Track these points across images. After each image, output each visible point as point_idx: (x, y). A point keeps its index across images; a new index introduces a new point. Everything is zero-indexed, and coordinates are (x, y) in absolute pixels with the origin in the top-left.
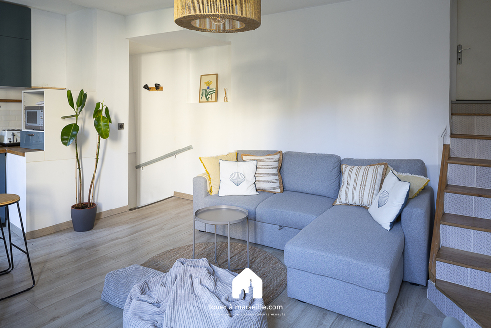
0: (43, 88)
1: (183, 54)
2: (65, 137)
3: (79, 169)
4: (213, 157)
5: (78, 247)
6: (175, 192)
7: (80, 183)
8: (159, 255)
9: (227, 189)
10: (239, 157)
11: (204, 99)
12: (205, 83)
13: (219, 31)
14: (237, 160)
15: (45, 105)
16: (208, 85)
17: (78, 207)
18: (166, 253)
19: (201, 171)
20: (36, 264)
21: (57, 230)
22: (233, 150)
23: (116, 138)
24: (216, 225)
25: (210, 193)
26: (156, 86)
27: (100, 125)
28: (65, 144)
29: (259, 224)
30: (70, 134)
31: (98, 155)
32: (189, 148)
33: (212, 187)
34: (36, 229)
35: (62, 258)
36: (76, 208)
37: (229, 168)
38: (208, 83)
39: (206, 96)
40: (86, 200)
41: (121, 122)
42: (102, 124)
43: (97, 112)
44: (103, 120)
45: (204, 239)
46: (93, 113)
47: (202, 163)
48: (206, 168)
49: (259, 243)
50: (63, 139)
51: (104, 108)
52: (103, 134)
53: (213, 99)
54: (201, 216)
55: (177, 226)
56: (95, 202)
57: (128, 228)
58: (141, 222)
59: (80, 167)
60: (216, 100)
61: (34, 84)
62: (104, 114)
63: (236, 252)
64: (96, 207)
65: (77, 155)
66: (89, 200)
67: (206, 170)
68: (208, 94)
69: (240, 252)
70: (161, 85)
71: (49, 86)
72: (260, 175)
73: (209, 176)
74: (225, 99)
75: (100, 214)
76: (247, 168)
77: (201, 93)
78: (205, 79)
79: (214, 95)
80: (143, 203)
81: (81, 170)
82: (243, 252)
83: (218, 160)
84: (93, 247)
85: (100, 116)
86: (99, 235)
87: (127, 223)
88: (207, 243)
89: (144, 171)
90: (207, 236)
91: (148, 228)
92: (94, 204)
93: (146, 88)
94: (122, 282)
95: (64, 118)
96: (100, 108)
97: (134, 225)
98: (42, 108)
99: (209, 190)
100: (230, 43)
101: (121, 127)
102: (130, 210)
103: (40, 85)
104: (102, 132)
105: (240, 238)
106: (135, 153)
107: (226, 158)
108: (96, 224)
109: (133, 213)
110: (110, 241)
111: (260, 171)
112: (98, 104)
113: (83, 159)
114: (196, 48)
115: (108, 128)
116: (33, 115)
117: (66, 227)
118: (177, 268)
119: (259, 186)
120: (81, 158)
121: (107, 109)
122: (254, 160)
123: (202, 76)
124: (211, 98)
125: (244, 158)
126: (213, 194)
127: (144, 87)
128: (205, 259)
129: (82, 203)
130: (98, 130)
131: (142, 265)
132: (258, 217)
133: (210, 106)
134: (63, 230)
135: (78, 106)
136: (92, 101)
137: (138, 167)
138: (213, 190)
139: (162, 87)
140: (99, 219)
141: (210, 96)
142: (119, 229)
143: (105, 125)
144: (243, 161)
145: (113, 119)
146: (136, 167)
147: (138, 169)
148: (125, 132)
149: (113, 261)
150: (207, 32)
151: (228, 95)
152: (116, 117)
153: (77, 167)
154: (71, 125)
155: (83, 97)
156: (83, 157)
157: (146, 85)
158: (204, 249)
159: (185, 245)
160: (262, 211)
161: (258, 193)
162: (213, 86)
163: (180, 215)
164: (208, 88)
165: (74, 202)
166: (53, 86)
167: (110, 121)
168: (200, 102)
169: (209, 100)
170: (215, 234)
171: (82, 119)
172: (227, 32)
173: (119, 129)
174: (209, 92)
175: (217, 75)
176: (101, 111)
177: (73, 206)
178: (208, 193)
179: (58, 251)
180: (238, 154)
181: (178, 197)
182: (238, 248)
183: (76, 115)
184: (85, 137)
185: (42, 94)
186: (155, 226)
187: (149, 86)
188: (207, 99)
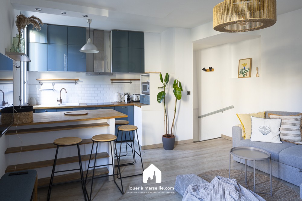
0: (150, 73)
1: (227, 47)
2: (159, 98)
3: (166, 116)
4: (247, 114)
5: (165, 158)
6: (222, 135)
7: (167, 123)
8: (209, 172)
9: (257, 137)
10: (266, 115)
11: (242, 75)
12: (242, 65)
13: (245, 30)
14: (265, 117)
15: (150, 82)
16: (244, 66)
17: (166, 137)
18: (214, 171)
19: (238, 123)
20: (145, 162)
21: (155, 147)
22: (263, 110)
23: (186, 100)
24: (246, 160)
25: (244, 138)
26: (210, 68)
27: (176, 92)
28: (159, 102)
29: (282, 165)
30: (161, 97)
31: (175, 109)
32: (231, 107)
33: (246, 134)
34: (146, 145)
35: (157, 162)
36: (165, 137)
37: (258, 123)
38: (244, 65)
39: (243, 73)
40: (170, 134)
41: (189, 91)
42: (177, 91)
43: (175, 85)
44: (178, 89)
45: (239, 167)
46: (173, 85)
47: (239, 117)
48: (241, 121)
49: (282, 178)
50: (158, 100)
51: (179, 82)
52: (178, 97)
53: (248, 75)
54: (235, 152)
55: (222, 156)
56: (175, 135)
57: (192, 152)
58: (200, 150)
59: (167, 115)
60: (250, 76)
61: (146, 71)
62: (178, 86)
63: (263, 181)
64: (175, 138)
65: (165, 108)
66: (171, 133)
67: (241, 123)
68: (244, 72)
69: (266, 182)
70: (213, 68)
71: (153, 72)
72: (284, 129)
73: (243, 127)
74: (256, 75)
75: (177, 142)
76: (273, 124)
77: (239, 72)
78: (242, 62)
79: (248, 73)
80: (203, 139)
81: (167, 116)
82: (268, 182)
83: (250, 116)
84: (173, 159)
85: (176, 87)
86: (176, 153)
87: (192, 149)
88: (241, 171)
89: (203, 120)
90: (242, 166)
91: (203, 154)
92: (174, 136)
93: (204, 70)
94: (185, 182)
95: (159, 88)
96: (177, 83)
97: (196, 151)
98: (149, 83)
99: (243, 136)
100: (260, 36)
101: (189, 93)
102: (194, 142)
103: (148, 71)
104: (177, 96)
105: (267, 172)
106: (198, 109)
107: (257, 116)
108: (175, 147)
109: (195, 144)
110: (181, 158)
111: (283, 126)
112: (175, 81)
113: (168, 111)
114: (236, 42)
115: (181, 94)
116: (145, 86)
117: (160, 146)
118: (215, 181)
119: (282, 137)
120: (167, 110)
121: (180, 83)
122: (279, 118)
123: (240, 60)
124: (246, 75)
125: (271, 116)
126: (246, 138)
127: (203, 69)
128: (234, 180)
129: (168, 135)
130: (176, 95)
131: (198, 175)
132: (280, 159)
133: (246, 80)
134: (159, 148)
135: (165, 82)
136: (172, 79)
137: (200, 117)
138: (246, 136)
139: (214, 69)
140: (177, 145)
141: (246, 74)
142: (187, 152)
143: (179, 92)
144: (270, 118)
145: (184, 89)
146: (198, 117)
147: (200, 119)
148: (191, 96)
149: (183, 170)
150: (237, 32)
151: (259, 72)
152: (186, 88)
153: (165, 115)
154: (162, 92)
155: (167, 76)
156: (168, 109)
157: (204, 68)
158: (239, 174)
159: (226, 169)
160: (284, 155)
161: (282, 143)
162: (248, 67)
163: (224, 150)
164: (244, 68)
165: (164, 133)
166: (154, 72)
167: (182, 90)
168: (238, 77)
169: (245, 76)
170: (246, 165)
171: (168, 88)
172: (251, 30)
173: (187, 95)
174: (245, 71)
175: (251, 59)
176: (177, 84)
177: (163, 136)
178: (243, 138)
179: (155, 158)
180: (266, 113)
181: (224, 138)
182: (264, 179)
183: (164, 87)
184: (169, 98)
185: (149, 76)
186: (208, 153)
187: (206, 69)
188: (244, 76)
